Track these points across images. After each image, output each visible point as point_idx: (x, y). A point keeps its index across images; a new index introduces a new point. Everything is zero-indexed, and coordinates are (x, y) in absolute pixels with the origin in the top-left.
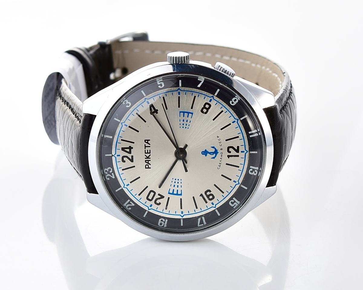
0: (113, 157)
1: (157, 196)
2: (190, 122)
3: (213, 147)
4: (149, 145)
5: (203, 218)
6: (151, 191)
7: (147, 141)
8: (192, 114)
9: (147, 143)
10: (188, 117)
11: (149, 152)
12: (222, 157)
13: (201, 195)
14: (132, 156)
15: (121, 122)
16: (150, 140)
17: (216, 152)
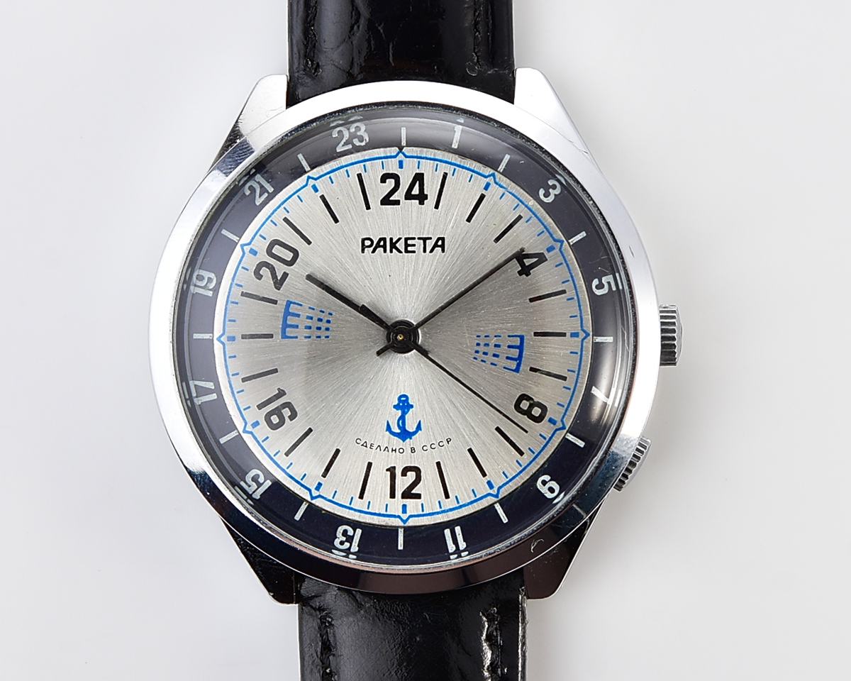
0: (397, 149)
1: (280, 269)
2: (492, 364)
3: (419, 427)
4: (428, 249)
5: (214, 396)
6: (296, 254)
7: (440, 243)
8: (517, 370)
9: (436, 245)
10: (508, 358)
11: (409, 249)
12: (390, 450)
13: (281, 393)
14: (397, 203)
15: (496, 173)
16: (443, 251)
17: (404, 434)
